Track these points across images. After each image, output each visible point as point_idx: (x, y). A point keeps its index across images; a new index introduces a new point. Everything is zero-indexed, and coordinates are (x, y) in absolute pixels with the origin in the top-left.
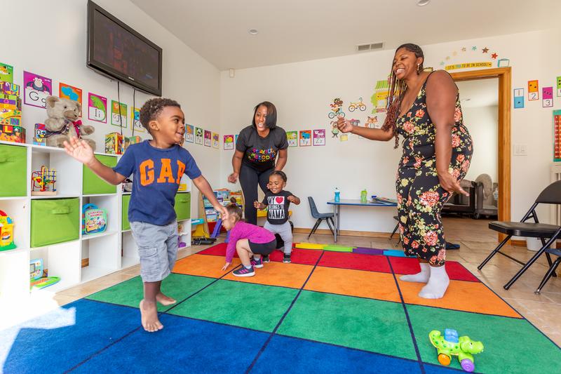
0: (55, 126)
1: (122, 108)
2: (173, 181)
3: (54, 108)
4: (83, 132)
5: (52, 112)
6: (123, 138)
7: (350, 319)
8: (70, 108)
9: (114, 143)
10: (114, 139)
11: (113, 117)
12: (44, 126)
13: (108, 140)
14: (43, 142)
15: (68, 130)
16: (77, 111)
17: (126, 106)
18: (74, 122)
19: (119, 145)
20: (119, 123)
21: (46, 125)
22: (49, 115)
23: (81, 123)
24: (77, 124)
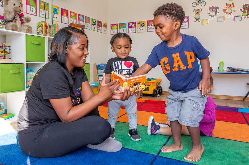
0: (9, 17)
1: (46, 5)
2: (185, 68)
3: (8, 5)
4: (25, 21)
5: (7, 8)
6: (48, 26)
7: (216, 152)
8: (17, 5)
9: (42, 28)
10: (42, 26)
11: (40, 12)
12: (3, 17)
13: (38, 27)
14: (3, 27)
15: (16, 20)
16: (21, 7)
17: (48, 4)
18: (19, 15)
19: (45, 30)
20: (44, 16)
21: (4, 17)
22: (5, 11)
23: (23, 15)
24: (21, 16)
